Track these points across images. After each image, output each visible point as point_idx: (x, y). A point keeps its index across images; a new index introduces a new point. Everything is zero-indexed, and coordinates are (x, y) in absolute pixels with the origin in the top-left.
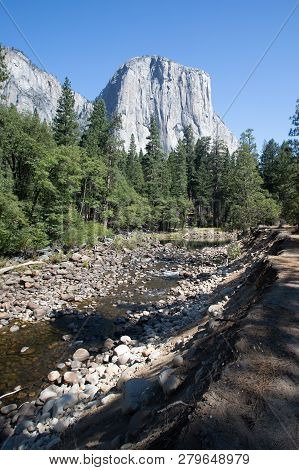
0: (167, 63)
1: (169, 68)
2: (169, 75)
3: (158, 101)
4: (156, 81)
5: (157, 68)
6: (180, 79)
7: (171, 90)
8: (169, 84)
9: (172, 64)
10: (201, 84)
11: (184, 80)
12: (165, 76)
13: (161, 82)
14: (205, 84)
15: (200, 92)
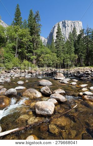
0: (67, 22)
1: (68, 23)
2: (68, 25)
3: (65, 34)
4: (64, 28)
5: (64, 24)
6: (72, 26)
7: (69, 29)
8: (68, 28)
9: (69, 21)
10: (79, 25)
11: (73, 26)
12: (67, 26)
13: (65, 28)
14: (80, 25)
15: (78, 28)
